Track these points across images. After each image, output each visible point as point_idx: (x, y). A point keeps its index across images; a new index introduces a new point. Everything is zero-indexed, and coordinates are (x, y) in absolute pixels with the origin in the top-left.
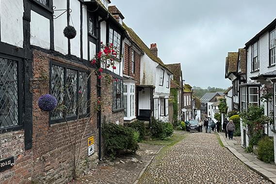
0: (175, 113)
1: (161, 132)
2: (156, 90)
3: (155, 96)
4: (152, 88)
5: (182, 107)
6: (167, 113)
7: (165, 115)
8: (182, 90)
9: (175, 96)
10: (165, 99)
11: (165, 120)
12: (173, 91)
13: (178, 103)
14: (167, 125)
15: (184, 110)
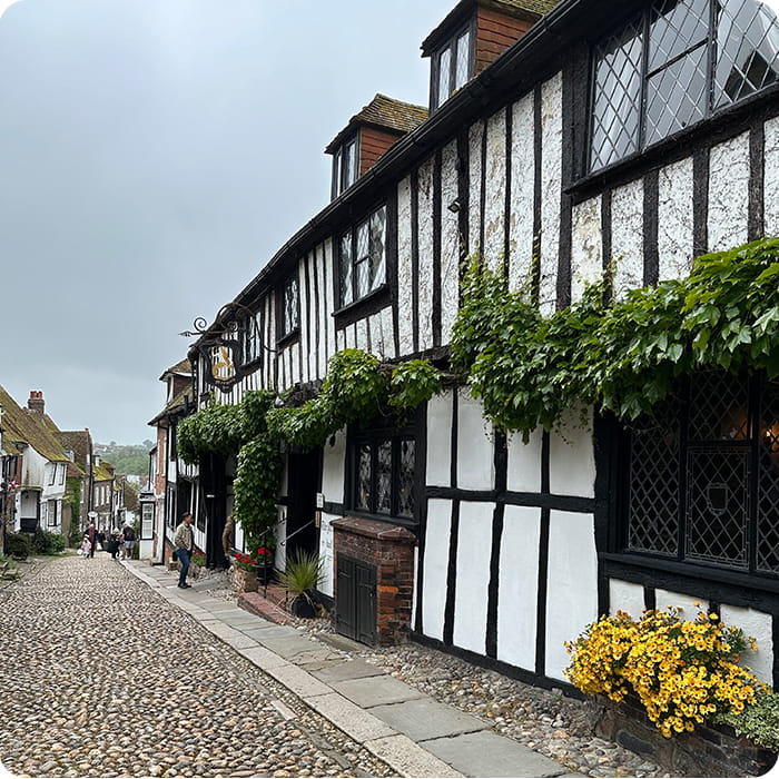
0: (75, 520)
1: (49, 546)
2: (44, 493)
3: (42, 500)
4: (38, 493)
5: (91, 507)
6: (59, 521)
7: (55, 525)
8: (91, 477)
9: (76, 490)
10: (56, 502)
11: (56, 531)
12: (72, 482)
13: (82, 502)
14: (57, 538)
15: (92, 514)
